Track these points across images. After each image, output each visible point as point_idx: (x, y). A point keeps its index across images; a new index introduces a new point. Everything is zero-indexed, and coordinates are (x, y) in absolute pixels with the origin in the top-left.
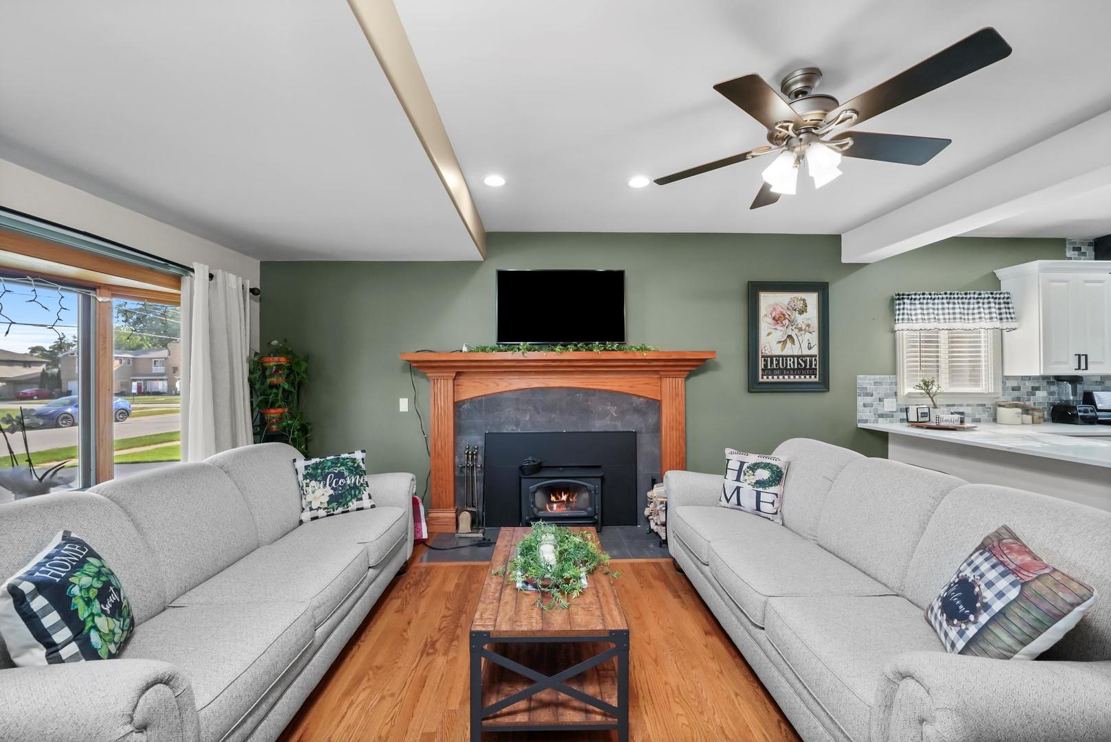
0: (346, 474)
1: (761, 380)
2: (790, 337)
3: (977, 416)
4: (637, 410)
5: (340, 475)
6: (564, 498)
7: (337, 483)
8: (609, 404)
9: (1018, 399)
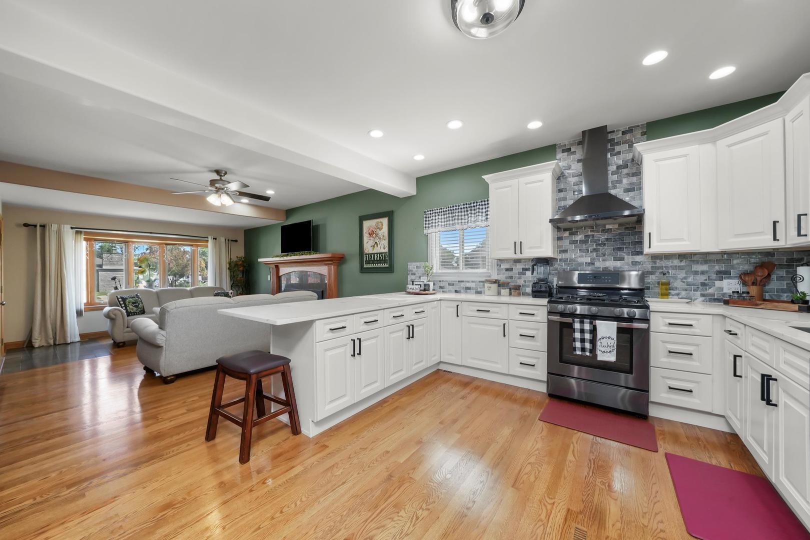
1: (364, 266)
2: (376, 243)
3: (479, 290)
9: (511, 277)
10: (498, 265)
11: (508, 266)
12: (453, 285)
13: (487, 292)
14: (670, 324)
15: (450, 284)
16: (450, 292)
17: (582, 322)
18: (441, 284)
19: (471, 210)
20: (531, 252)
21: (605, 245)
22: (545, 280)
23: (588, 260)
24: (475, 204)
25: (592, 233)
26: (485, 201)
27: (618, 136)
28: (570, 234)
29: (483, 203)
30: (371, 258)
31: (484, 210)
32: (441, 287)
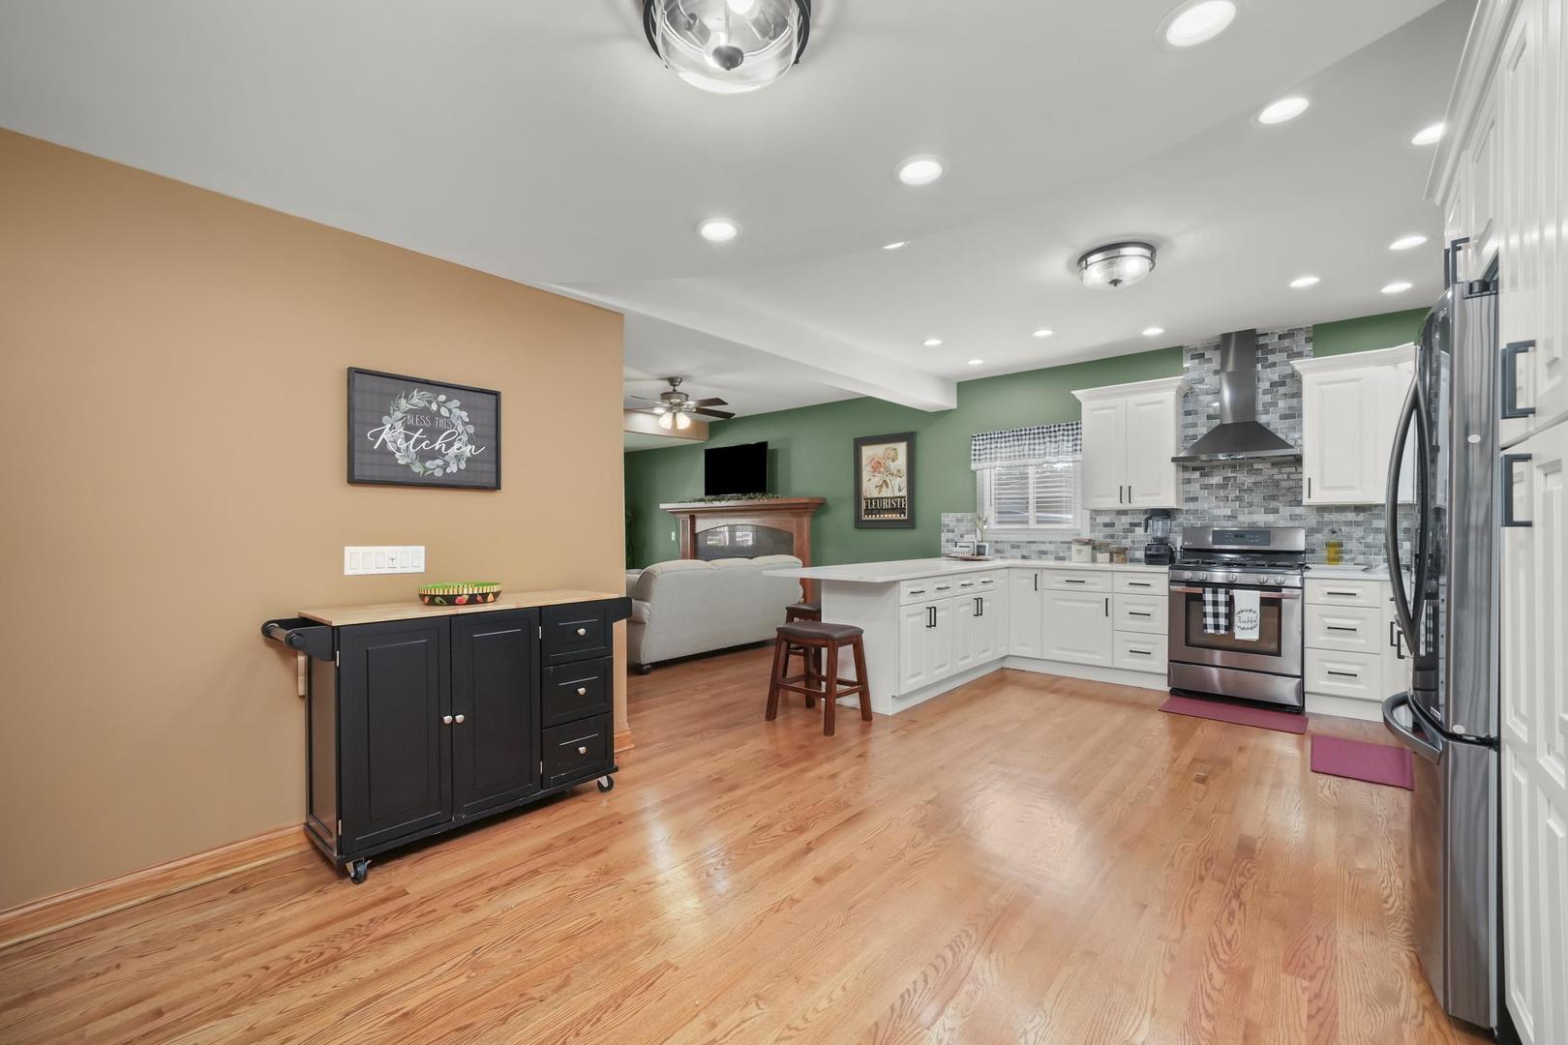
1: (863, 518)
2: (885, 481)
3: (1061, 554)
9: (1112, 536)
10: (1091, 518)
11: (1107, 519)
12: (1019, 547)
13: (1074, 559)
14: (1329, 593)
15: (1013, 547)
16: (1013, 557)
17: (1215, 592)
18: (1000, 546)
19: (1050, 437)
20: (1143, 501)
21: (1252, 490)
22: (1162, 542)
23: (1228, 512)
24: (1057, 429)
25: (1234, 475)
26: (1072, 425)
27: (1272, 341)
28: (1201, 476)
29: (1070, 427)
30: (876, 506)
31: (1071, 438)
32: (997, 551)
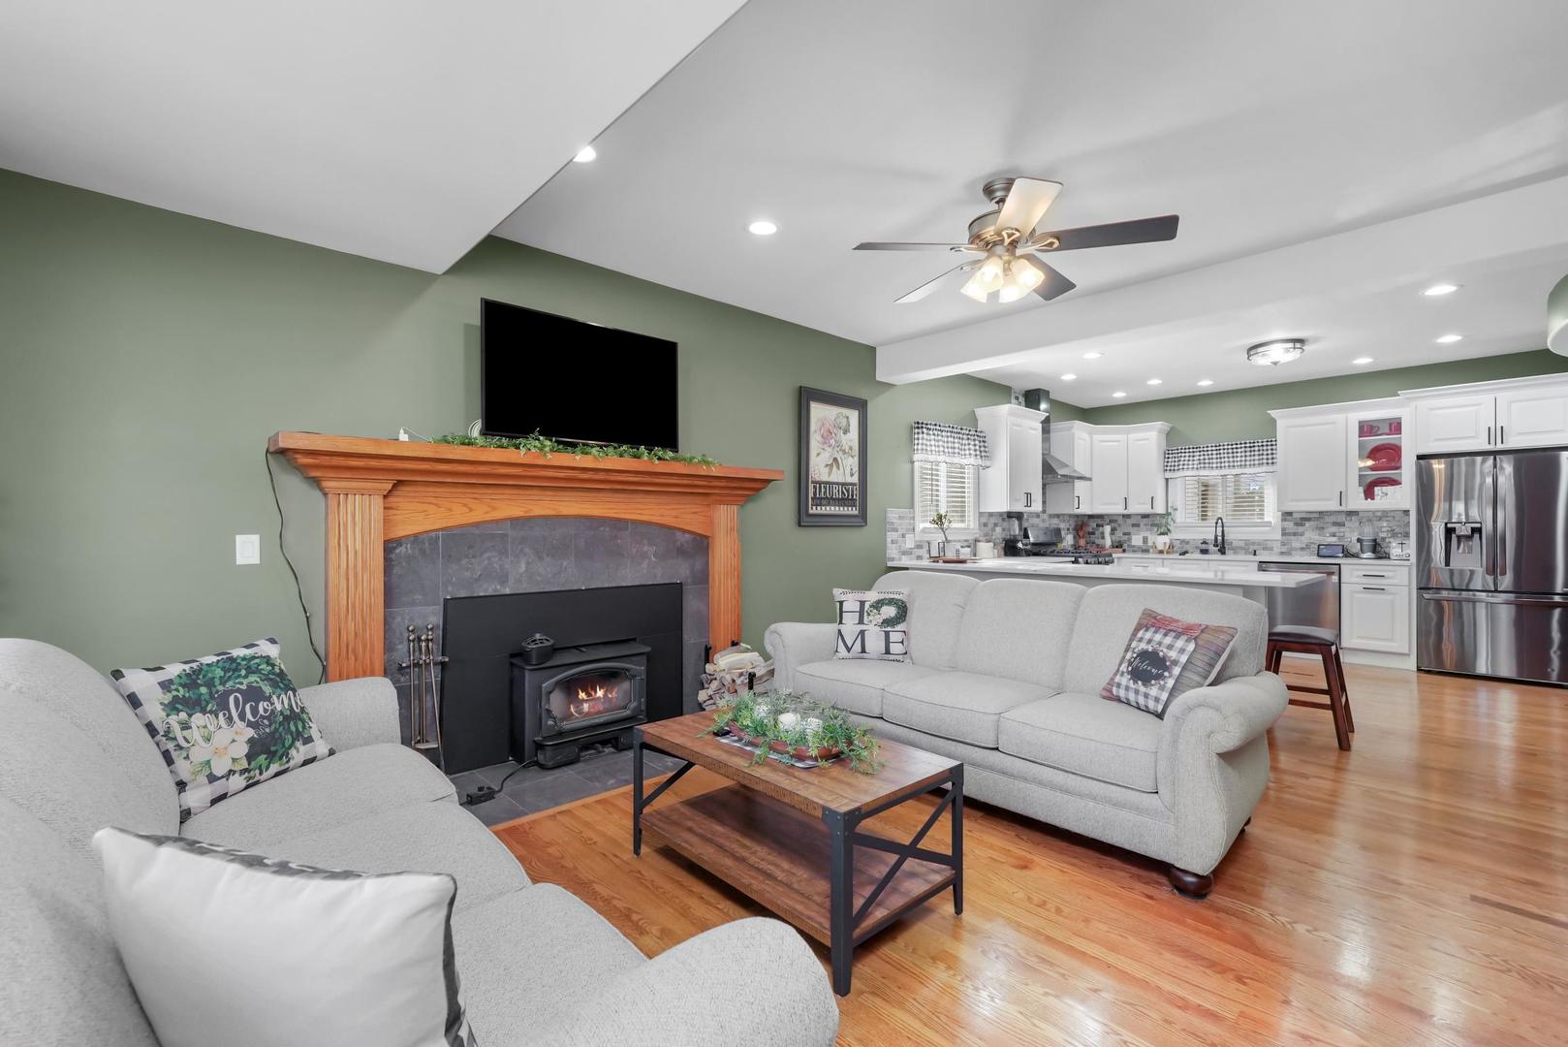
0: (267, 689)
1: (811, 512)
2: (835, 460)
4: (681, 552)
5: (254, 695)
6: (600, 693)
7: (255, 712)
8: (645, 542)
10: (978, 519)
